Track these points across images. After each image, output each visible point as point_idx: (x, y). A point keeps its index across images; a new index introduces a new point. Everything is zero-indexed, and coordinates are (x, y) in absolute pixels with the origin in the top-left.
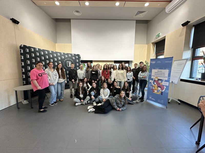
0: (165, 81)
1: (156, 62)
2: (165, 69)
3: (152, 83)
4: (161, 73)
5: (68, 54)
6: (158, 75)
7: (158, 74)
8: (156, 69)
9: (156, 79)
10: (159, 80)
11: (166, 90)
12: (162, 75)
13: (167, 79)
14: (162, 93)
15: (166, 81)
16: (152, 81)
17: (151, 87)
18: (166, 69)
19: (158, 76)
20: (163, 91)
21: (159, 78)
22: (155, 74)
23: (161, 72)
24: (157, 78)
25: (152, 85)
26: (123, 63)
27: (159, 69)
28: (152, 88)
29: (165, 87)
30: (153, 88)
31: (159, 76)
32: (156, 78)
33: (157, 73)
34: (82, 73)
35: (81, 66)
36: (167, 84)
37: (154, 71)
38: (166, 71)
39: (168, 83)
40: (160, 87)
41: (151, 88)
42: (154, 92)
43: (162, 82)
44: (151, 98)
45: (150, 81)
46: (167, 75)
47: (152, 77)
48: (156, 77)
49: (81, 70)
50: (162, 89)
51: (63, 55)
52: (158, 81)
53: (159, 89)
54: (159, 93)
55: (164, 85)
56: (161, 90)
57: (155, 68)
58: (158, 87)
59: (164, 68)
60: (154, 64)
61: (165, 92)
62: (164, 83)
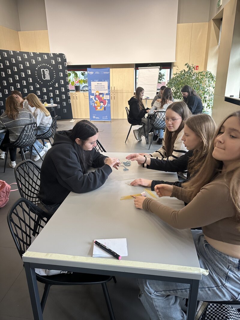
0: (106, 95)
1: (94, 72)
3: (93, 99)
6: (98, 88)
9: (97, 94)
10: (100, 94)
11: (108, 104)
12: (103, 88)
13: (107, 92)
14: (105, 108)
16: (94, 97)
17: (93, 104)
18: (105, 81)
19: (99, 90)
21: (100, 92)
22: (95, 87)
23: (100, 85)
24: (98, 92)
25: (94, 102)
27: (98, 81)
28: (94, 105)
29: (107, 101)
30: (96, 105)
31: (100, 89)
33: (97, 86)
37: (94, 84)
38: (105, 84)
39: (109, 96)
40: (102, 102)
42: (97, 109)
43: (103, 96)
44: (95, 117)
45: (91, 97)
46: (107, 88)
47: (93, 92)
48: (96, 91)
53: (102, 104)
54: (102, 109)
55: (106, 99)
57: (94, 80)
58: (100, 103)
59: (103, 80)
60: (92, 74)
61: (108, 106)
62: (106, 97)
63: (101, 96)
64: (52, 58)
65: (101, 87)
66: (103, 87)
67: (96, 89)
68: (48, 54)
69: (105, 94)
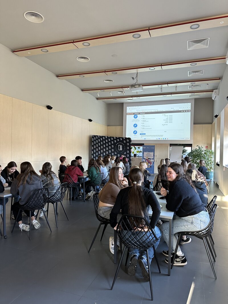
1: (146, 148)
2: (151, 152)
3: (145, 161)
9: (147, 158)
14: (151, 166)
15: (152, 159)
27: (148, 152)
29: (152, 163)
32: (147, 157)
37: (145, 153)
38: (152, 153)
46: (153, 156)
47: (144, 157)
50: (150, 164)
53: (149, 164)
64: (124, 140)
65: (149, 155)
68: (122, 138)
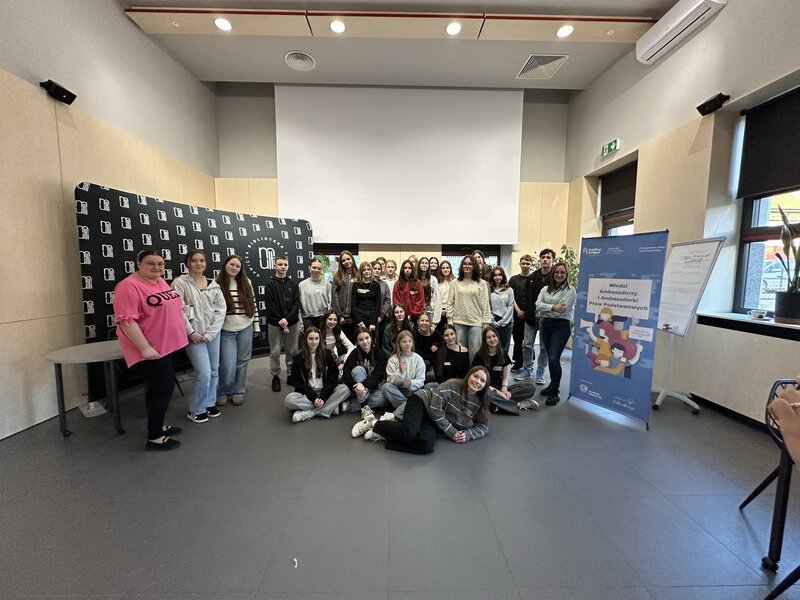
0: (638, 325)
1: (604, 250)
2: (638, 277)
3: (590, 330)
4: (623, 293)
5: (261, 220)
6: (611, 299)
7: (613, 296)
8: (604, 277)
9: (606, 317)
10: (616, 318)
11: (643, 360)
12: (628, 300)
13: (645, 315)
14: (628, 370)
15: (642, 323)
16: (591, 324)
17: (587, 346)
18: (643, 276)
19: (612, 305)
20: (633, 362)
21: (617, 312)
22: (601, 295)
23: (622, 290)
24: (609, 311)
25: (591, 340)
26: (477, 255)
27: (614, 277)
28: (590, 349)
29: (640, 348)
30: (595, 351)
31: (616, 303)
32: (605, 311)
33: (609, 292)
34: (318, 293)
35: (315, 268)
36: (648, 334)
39: (651, 331)
40: (621, 347)
41: (587, 352)
42: (599, 365)
43: (627, 328)
44: (586, 388)
45: (584, 323)
46: (646, 301)
48: (603, 307)
49: (317, 281)
50: (629, 355)
51: (242, 224)
52: (612, 323)
54: (618, 370)
55: (636, 341)
56: (624, 360)
57: (601, 274)
58: (612, 348)
59: (633, 275)
60: (596, 257)
61: (641, 365)
62: (636, 332)
63: (619, 326)
65: (623, 296)
66: (631, 297)
67: (603, 302)
69: (637, 322)
